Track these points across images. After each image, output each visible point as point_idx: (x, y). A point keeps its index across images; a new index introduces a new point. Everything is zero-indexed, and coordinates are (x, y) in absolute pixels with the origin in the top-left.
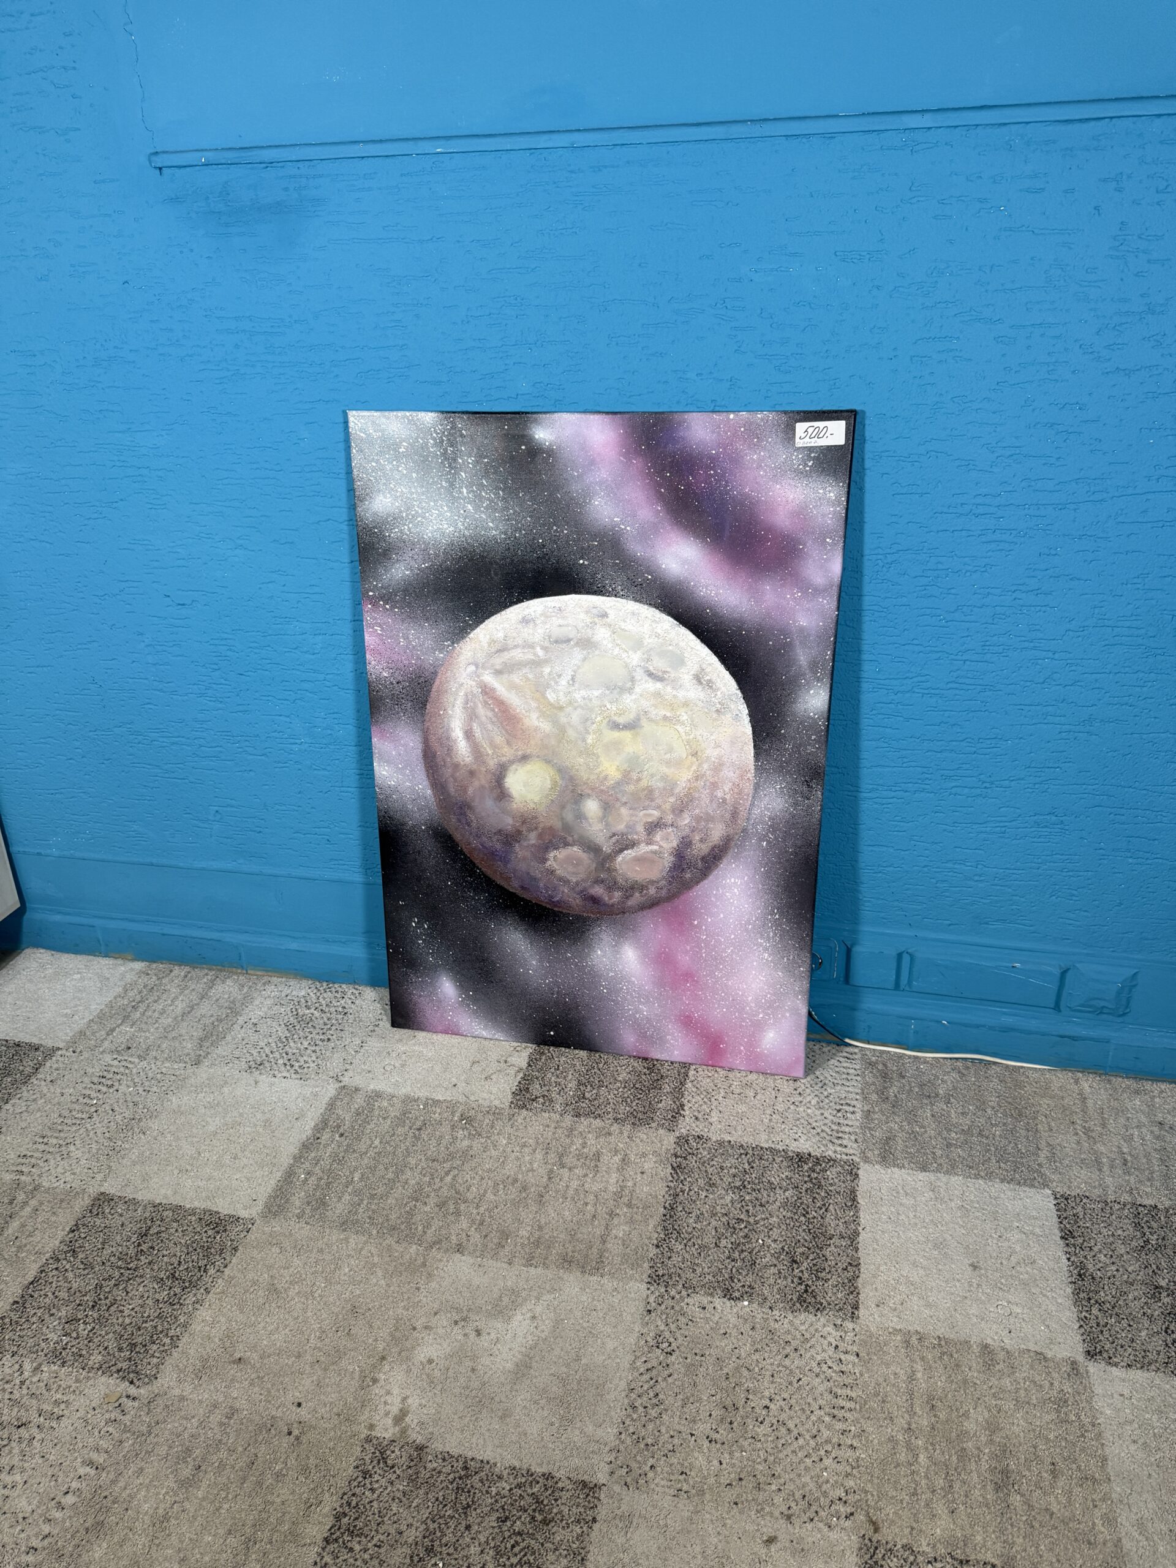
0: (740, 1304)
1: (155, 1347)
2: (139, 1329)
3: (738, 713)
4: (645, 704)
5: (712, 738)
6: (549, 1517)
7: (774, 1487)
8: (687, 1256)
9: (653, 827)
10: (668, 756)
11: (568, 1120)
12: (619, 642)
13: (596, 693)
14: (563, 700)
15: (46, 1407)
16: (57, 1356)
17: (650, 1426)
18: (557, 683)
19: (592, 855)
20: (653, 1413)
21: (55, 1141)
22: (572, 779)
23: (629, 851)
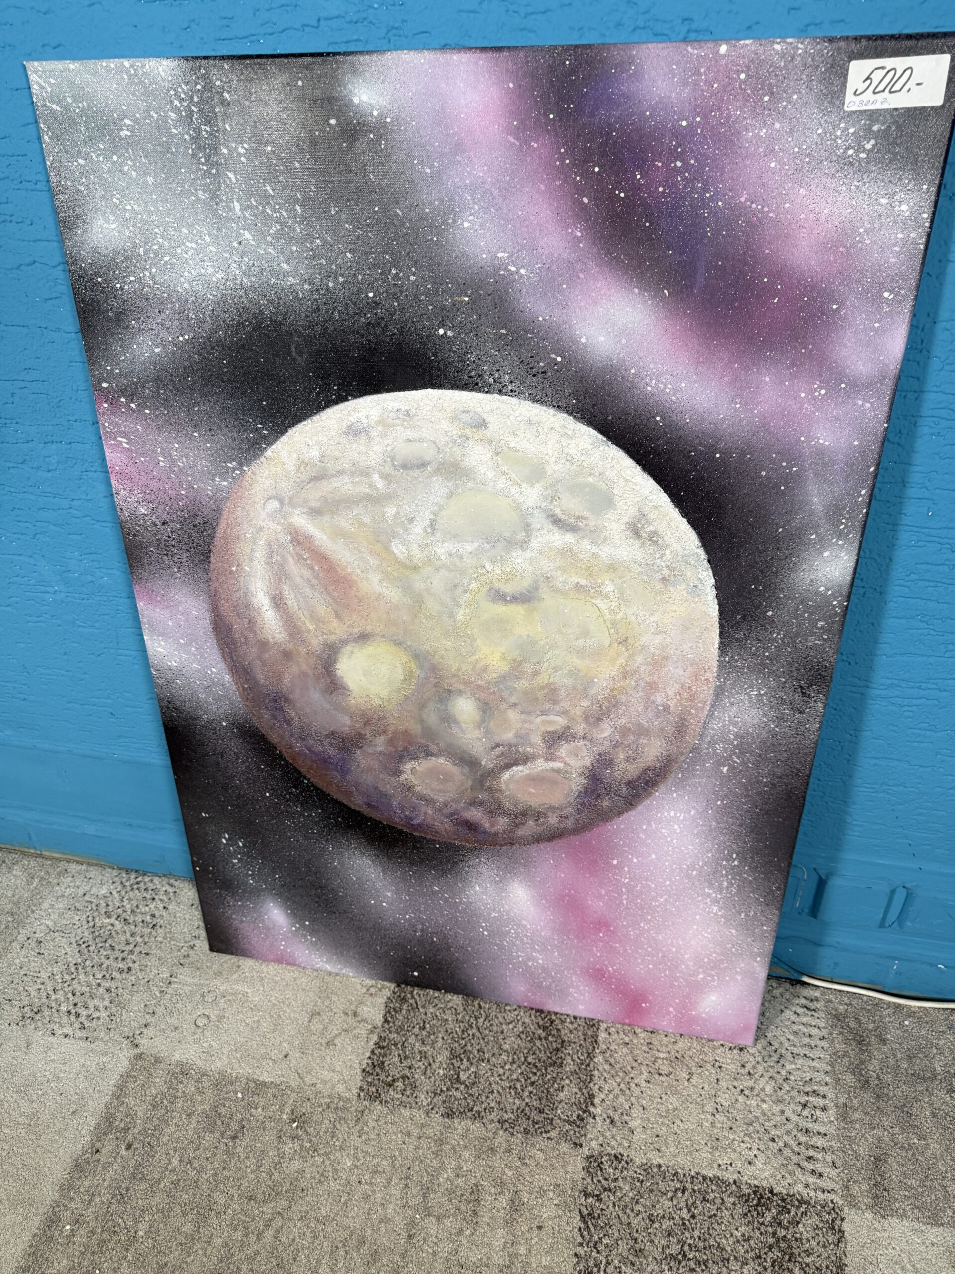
3: (697, 583)
4: (547, 566)
5: (652, 619)
9: (554, 739)
10: (581, 642)
11: (437, 1122)
12: (505, 469)
13: (469, 547)
14: (418, 556)
18: (406, 530)
19: (466, 770)
22: (434, 669)
23: (520, 768)
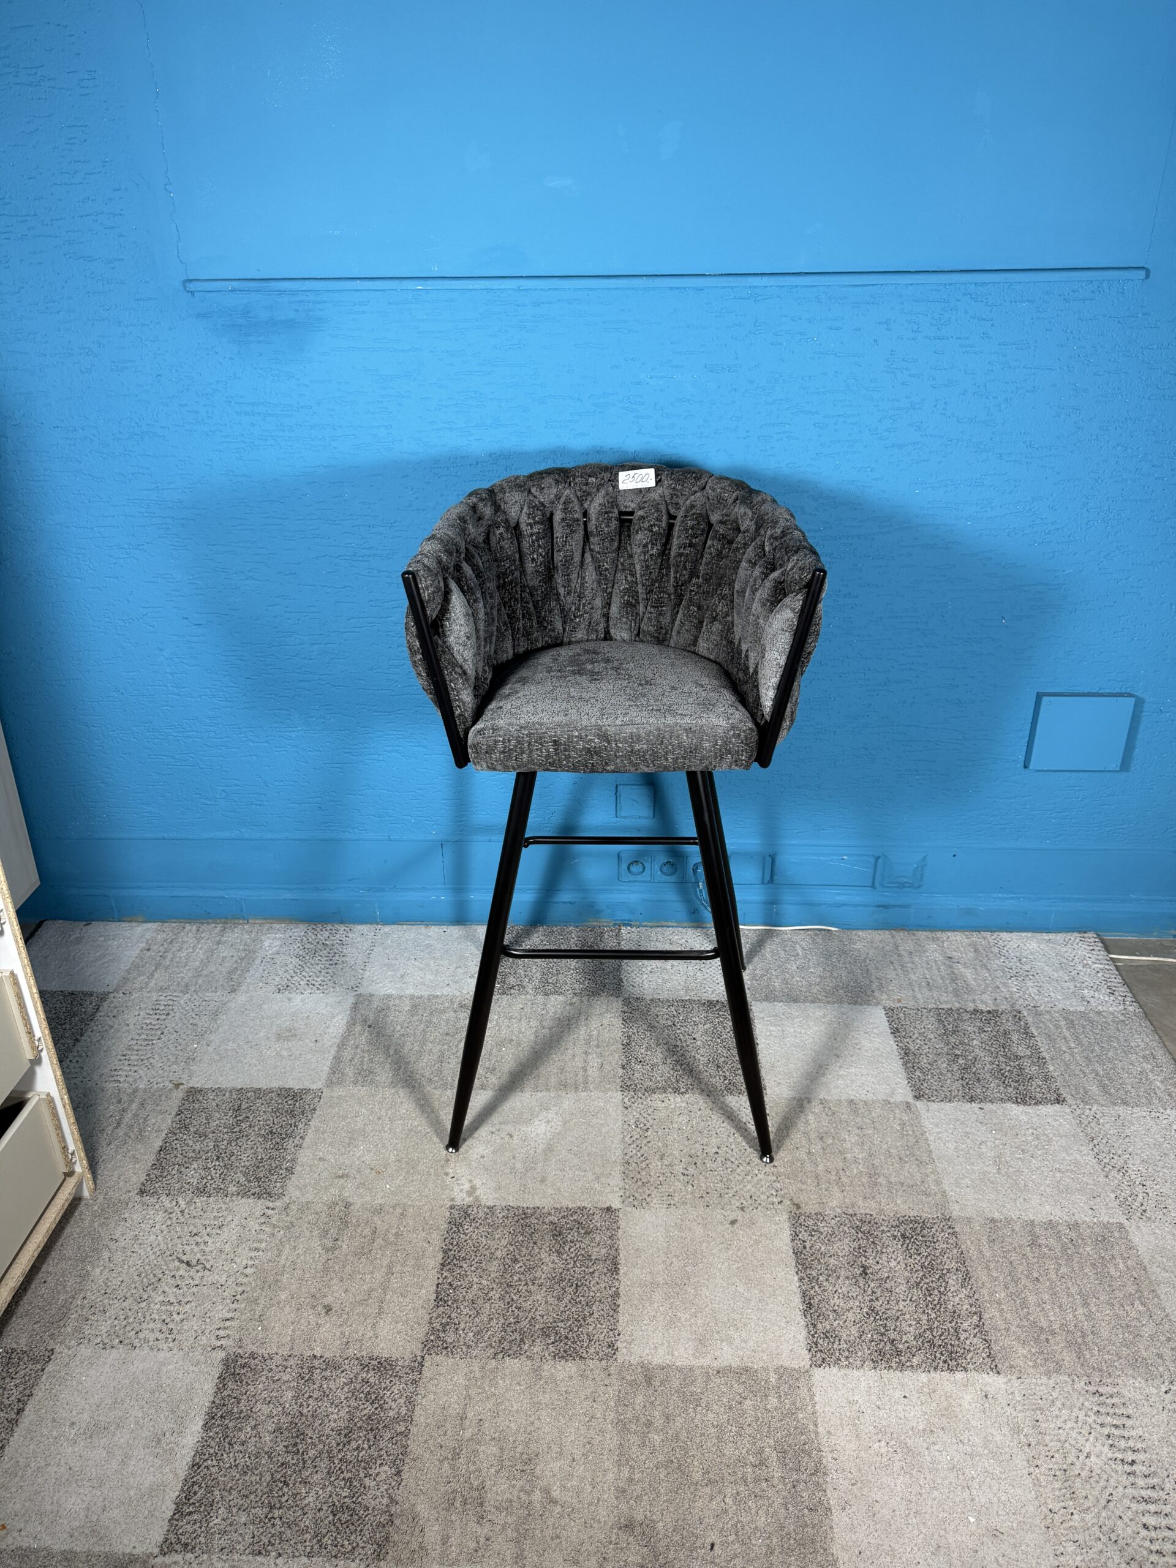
0: (687, 1096)
1: (275, 1177)
2: (258, 1167)
6: (589, 1230)
7: (730, 1195)
8: (645, 1072)
11: (540, 998)
15: (207, 1222)
16: (201, 1191)
17: (644, 1173)
20: (643, 1165)
21: (137, 1057)
